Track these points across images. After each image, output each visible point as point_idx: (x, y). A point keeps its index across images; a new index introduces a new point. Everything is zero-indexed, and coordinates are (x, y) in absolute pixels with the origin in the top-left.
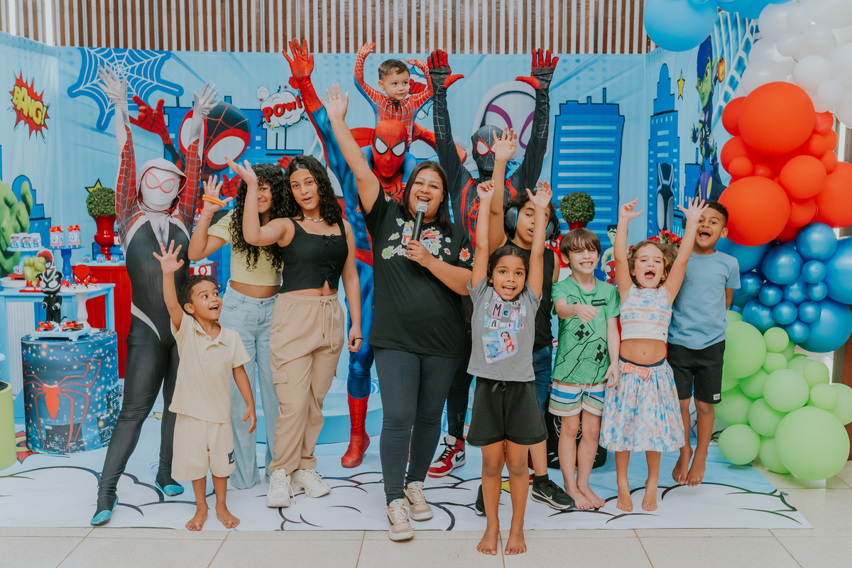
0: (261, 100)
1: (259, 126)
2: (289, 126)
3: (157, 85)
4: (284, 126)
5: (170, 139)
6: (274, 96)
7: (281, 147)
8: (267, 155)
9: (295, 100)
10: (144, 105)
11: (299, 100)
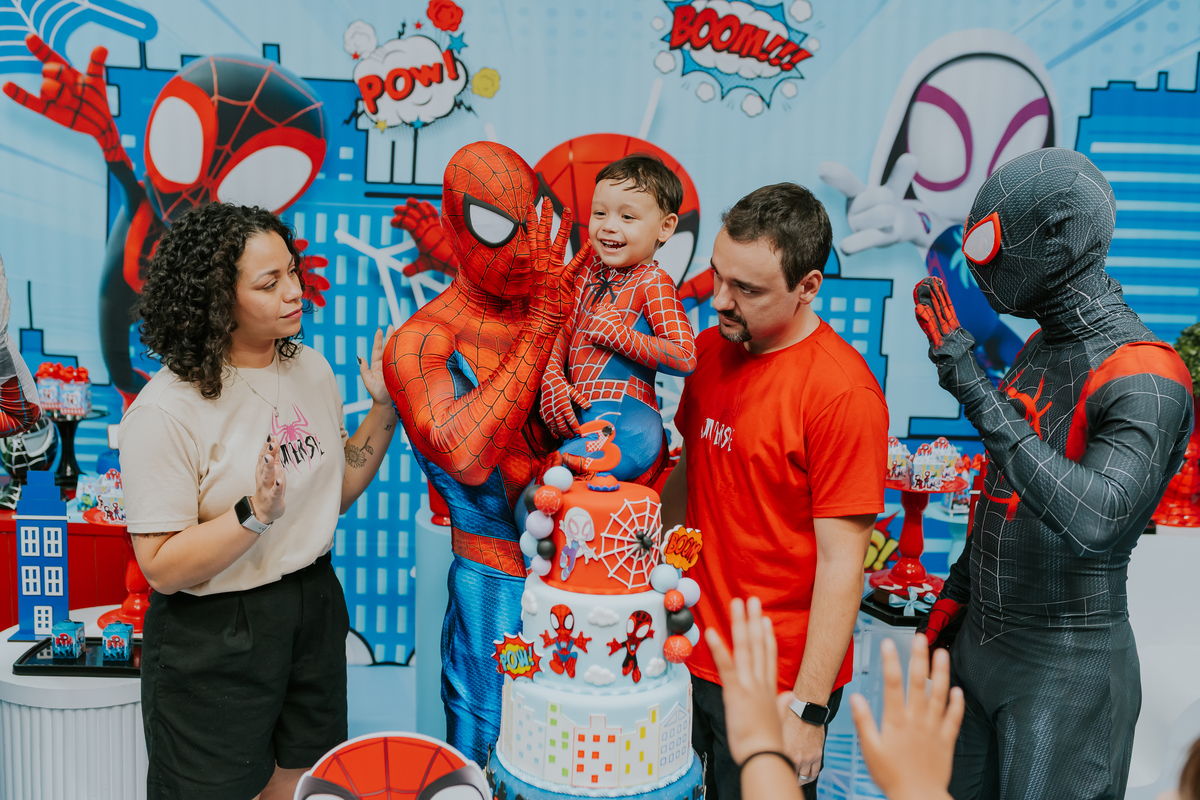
0: (356, 56)
1: (347, 122)
2: (425, 125)
3: (89, 11)
4: (411, 125)
5: (121, 148)
6: (389, 47)
7: (403, 175)
8: (369, 195)
9: (440, 59)
10: (57, 59)
11: (451, 57)
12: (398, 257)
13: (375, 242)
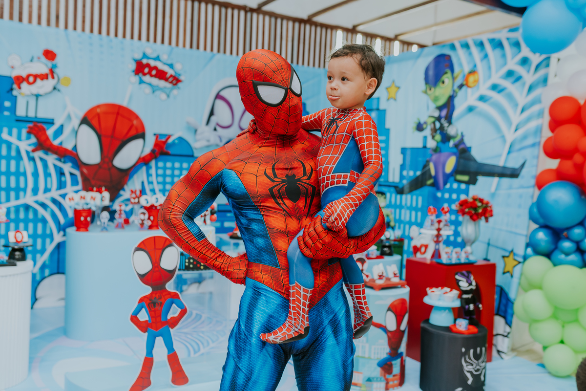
1: (8, 92)
2: (41, 95)
4: (36, 95)
6: (27, 65)
7: (31, 114)
8: (17, 121)
9: (47, 72)
11: (52, 72)
12: (30, 145)
13: (19, 138)
